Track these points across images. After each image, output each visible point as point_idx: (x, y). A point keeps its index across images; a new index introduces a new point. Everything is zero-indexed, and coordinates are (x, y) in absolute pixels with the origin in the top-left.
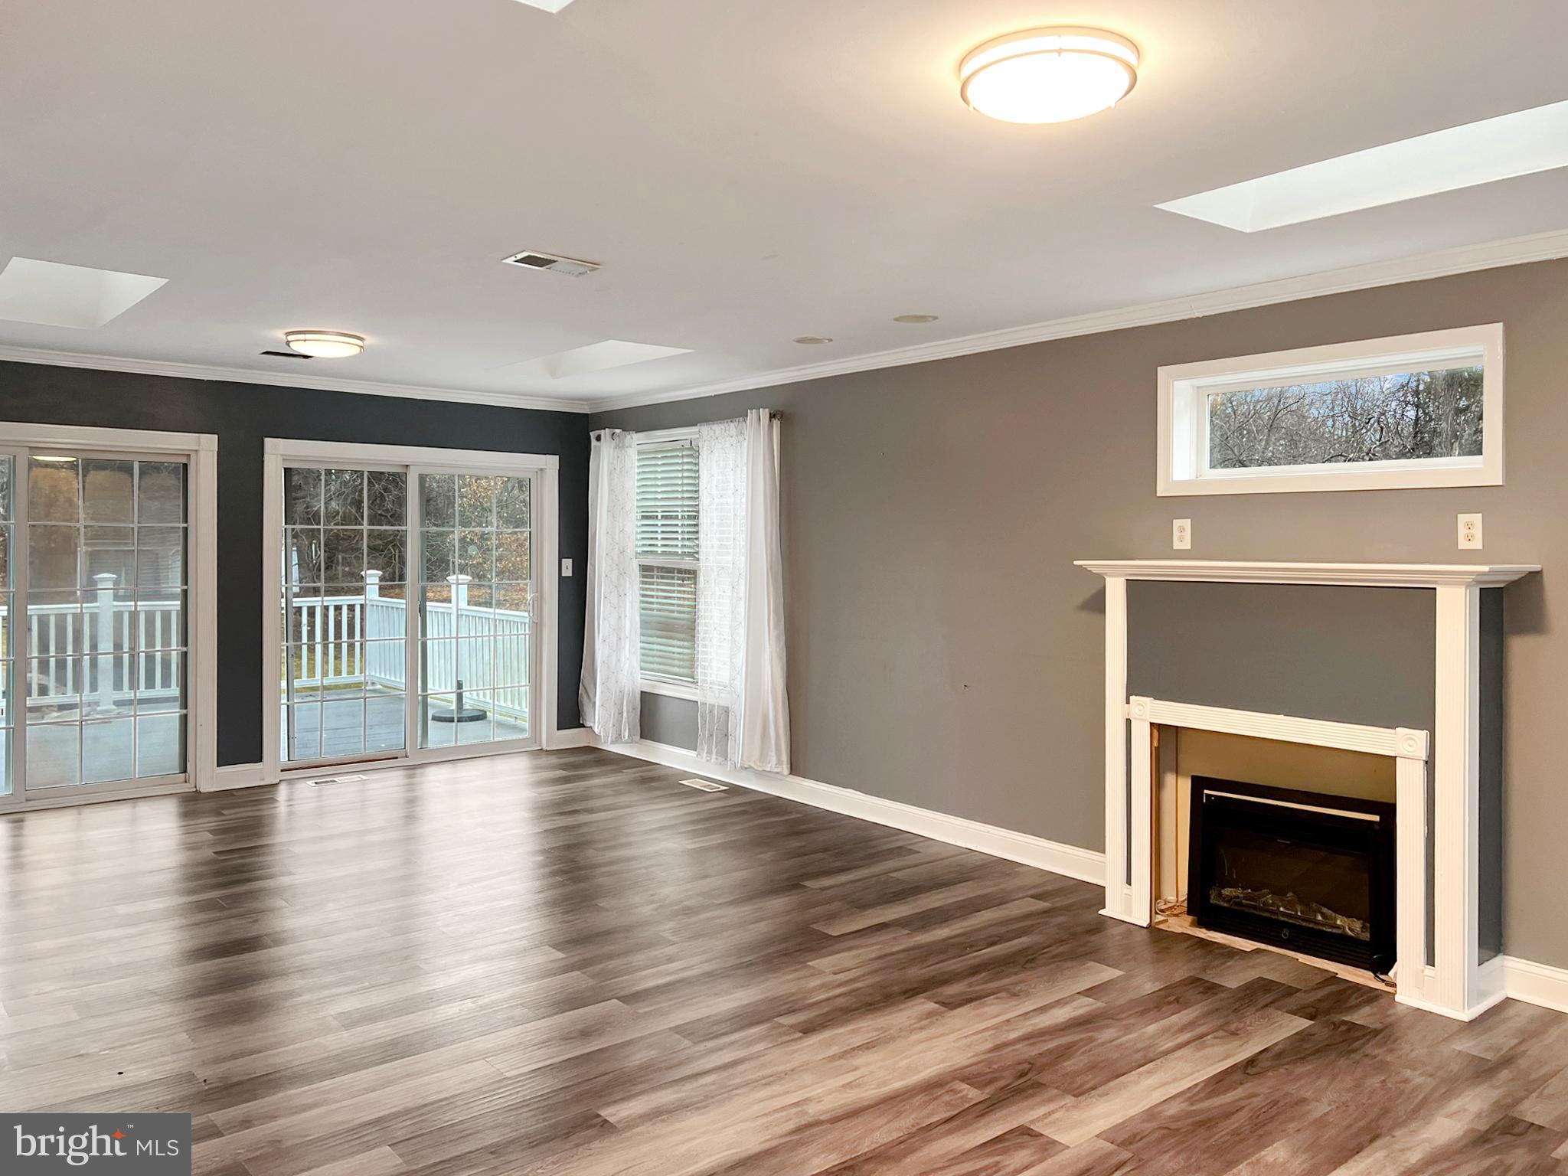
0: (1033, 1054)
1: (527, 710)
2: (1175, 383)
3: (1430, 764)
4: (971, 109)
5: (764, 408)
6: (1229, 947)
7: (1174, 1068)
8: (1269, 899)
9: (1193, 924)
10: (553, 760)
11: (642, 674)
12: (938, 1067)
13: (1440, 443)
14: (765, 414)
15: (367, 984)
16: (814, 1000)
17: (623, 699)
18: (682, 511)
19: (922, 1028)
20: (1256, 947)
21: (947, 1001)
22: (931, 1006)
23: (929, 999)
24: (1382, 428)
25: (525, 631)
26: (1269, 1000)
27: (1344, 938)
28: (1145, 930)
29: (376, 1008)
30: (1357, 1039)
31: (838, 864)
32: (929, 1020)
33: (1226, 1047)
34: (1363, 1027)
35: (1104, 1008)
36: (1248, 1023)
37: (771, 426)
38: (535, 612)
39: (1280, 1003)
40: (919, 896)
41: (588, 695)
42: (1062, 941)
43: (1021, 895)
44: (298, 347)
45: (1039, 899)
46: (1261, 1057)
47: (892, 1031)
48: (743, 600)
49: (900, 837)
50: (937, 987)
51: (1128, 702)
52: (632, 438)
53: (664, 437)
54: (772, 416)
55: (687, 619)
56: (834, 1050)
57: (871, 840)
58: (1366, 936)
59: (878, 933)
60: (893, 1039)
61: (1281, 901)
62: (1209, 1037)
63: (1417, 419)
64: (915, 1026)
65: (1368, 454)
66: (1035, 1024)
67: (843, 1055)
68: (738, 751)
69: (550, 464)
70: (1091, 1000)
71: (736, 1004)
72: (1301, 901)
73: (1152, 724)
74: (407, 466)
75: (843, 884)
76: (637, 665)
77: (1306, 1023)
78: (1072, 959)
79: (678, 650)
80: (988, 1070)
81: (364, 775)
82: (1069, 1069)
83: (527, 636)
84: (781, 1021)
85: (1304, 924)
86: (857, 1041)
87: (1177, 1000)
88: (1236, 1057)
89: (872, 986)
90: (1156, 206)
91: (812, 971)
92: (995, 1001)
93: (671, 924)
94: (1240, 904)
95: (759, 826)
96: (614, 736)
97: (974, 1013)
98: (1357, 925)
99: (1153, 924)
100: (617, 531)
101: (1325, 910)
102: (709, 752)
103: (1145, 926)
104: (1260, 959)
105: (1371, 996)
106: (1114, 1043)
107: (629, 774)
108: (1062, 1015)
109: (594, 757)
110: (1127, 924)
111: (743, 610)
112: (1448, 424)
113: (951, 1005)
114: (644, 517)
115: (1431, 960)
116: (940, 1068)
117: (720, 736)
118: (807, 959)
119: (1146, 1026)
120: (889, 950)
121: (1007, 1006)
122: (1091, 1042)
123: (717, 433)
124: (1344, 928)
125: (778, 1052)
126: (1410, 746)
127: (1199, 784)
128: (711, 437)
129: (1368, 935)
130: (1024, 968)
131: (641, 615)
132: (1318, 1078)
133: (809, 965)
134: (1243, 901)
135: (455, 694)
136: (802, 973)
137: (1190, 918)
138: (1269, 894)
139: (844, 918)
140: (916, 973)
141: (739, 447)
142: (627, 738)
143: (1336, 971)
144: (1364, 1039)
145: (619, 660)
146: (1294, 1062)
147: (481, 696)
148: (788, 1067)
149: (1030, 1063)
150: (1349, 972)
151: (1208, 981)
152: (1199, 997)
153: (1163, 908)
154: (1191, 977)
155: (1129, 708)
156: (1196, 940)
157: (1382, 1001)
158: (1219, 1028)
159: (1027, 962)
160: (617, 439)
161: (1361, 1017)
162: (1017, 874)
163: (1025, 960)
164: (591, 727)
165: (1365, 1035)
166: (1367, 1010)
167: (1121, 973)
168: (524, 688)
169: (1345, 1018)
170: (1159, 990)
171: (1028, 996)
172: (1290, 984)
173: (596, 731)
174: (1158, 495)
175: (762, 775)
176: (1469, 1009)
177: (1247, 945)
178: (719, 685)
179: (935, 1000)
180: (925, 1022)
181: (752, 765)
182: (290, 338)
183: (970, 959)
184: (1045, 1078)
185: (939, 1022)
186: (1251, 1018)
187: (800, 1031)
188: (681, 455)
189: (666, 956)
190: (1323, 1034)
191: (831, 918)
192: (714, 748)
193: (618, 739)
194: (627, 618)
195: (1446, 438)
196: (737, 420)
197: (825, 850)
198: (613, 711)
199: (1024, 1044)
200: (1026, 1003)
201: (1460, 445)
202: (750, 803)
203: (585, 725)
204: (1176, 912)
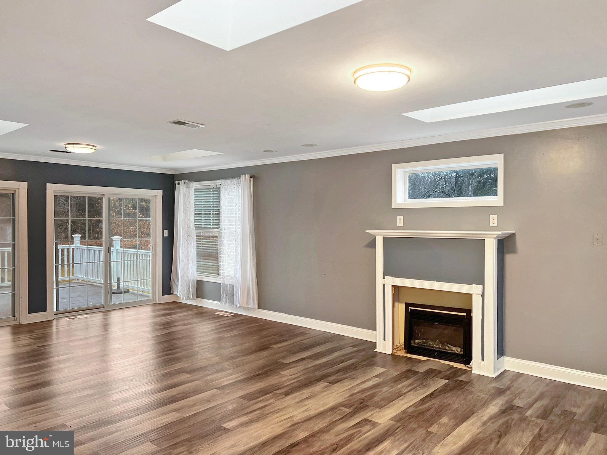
0: (363, 396)
1: (150, 289)
2: (398, 170)
3: (483, 296)
4: (356, 86)
5: (248, 174)
6: (418, 359)
7: (409, 398)
8: (431, 343)
9: (405, 353)
10: (162, 307)
11: (197, 273)
12: (334, 403)
13: (465, 186)
14: (248, 176)
15: (120, 390)
16: (286, 385)
17: (190, 283)
18: (213, 212)
19: (325, 391)
20: (427, 359)
21: (331, 382)
22: (326, 384)
23: (324, 381)
24: (446, 180)
25: (149, 258)
26: (434, 375)
27: (455, 354)
28: (390, 355)
29: (126, 398)
30: (462, 385)
31: (282, 339)
32: (327, 388)
33: (424, 390)
34: (464, 381)
35: (383, 381)
36: (429, 383)
37: (250, 181)
38: (153, 251)
39: (438, 376)
40: (313, 348)
41: (174, 282)
42: (364, 361)
43: (347, 346)
44: (69, 149)
45: (354, 347)
46: (434, 392)
47: (315, 393)
48: (240, 245)
49: (301, 329)
50: (326, 378)
51: (384, 278)
52: (193, 184)
53: (206, 184)
54: (251, 177)
55: (215, 252)
56: (297, 400)
57: (291, 330)
58: (462, 353)
59: (302, 362)
60: (316, 395)
61: (435, 343)
62: (418, 388)
63: (456, 177)
64: (322, 391)
65: (441, 190)
66: (361, 388)
67: (301, 401)
68: (237, 301)
69: (159, 193)
70: (378, 379)
71: (259, 388)
72: (441, 343)
73: (392, 285)
74: (103, 194)
75: (285, 346)
76: (195, 270)
77: (446, 381)
78: (369, 366)
79: (212, 264)
80: (350, 403)
81: (88, 315)
82: (376, 400)
83: (150, 260)
84: (276, 392)
85: (442, 350)
86: (304, 396)
87: (406, 377)
88: (428, 393)
89: (305, 379)
90: (402, 114)
91: (282, 375)
92: (347, 381)
93: (227, 363)
94: (422, 345)
95: (249, 328)
96: (186, 297)
97: (341, 385)
98: (459, 349)
99: (393, 353)
100: (187, 219)
101: (449, 345)
102: (226, 302)
103: (390, 354)
104: (429, 363)
105: (464, 372)
106: (388, 391)
107: (194, 311)
108: (370, 384)
109: (177, 306)
110: (384, 354)
111: (240, 248)
112: (467, 179)
113: (333, 383)
114: (196, 214)
115: (483, 359)
116: (333, 404)
117: (230, 296)
118: (280, 371)
119: (397, 386)
120: (307, 367)
121: (351, 382)
122: (381, 392)
123: (228, 183)
124: (455, 351)
125: (278, 402)
126: (477, 290)
127: (407, 305)
128: (226, 184)
129: (463, 352)
130: (354, 370)
131: (197, 251)
132: (453, 397)
133: (281, 374)
134: (422, 344)
135: (116, 283)
136: (280, 376)
137: (404, 350)
138: (430, 341)
139: (289, 357)
140: (318, 374)
141: (237, 189)
142: (191, 298)
143: (453, 365)
144: (465, 385)
145: (188, 268)
146: (445, 393)
147: (127, 283)
148: (283, 406)
149: (363, 399)
150: (457, 365)
151: (414, 371)
152: (412, 375)
153: (395, 348)
154: (408, 369)
155: (384, 280)
156: (407, 358)
157: (468, 373)
158: (421, 384)
159: (354, 368)
160: (187, 184)
161: (463, 378)
162: (345, 339)
163: (353, 367)
164: (176, 294)
165: (465, 383)
166: (464, 376)
167: (385, 370)
168: (149, 280)
169: (458, 379)
170: (400, 374)
171: (357, 378)
172: (440, 370)
173: (179, 295)
174: (392, 208)
175: (248, 309)
176: (495, 373)
177: (424, 358)
178: (230, 277)
179: (327, 382)
180: (325, 389)
181: (244, 306)
182: (67, 146)
183: (335, 368)
184: (369, 403)
185: (330, 389)
186: (429, 381)
187: (284, 395)
188: (212, 190)
189: (229, 374)
190: (452, 384)
191: (284, 357)
192: (228, 300)
193: (188, 298)
194: (191, 252)
195: (467, 184)
196: (237, 178)
197: (276, 335)
198: (186, 288)
199: (360, 394)
200: (357, 381)
201: (471, 186)
202: (244, 319)
203: (173, 293)
204: (399, 349)
